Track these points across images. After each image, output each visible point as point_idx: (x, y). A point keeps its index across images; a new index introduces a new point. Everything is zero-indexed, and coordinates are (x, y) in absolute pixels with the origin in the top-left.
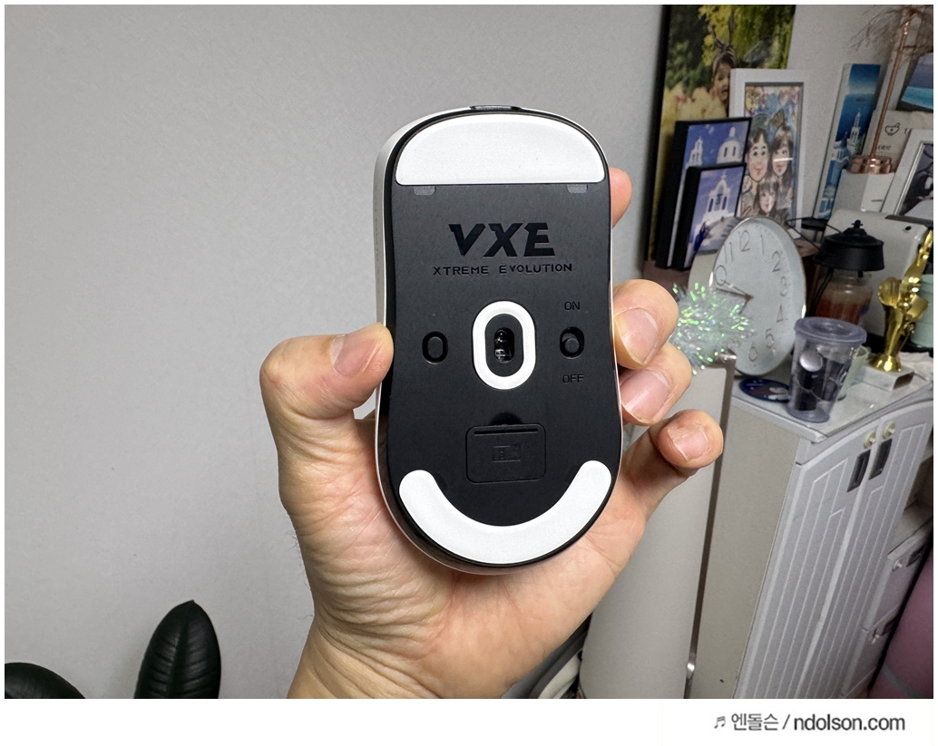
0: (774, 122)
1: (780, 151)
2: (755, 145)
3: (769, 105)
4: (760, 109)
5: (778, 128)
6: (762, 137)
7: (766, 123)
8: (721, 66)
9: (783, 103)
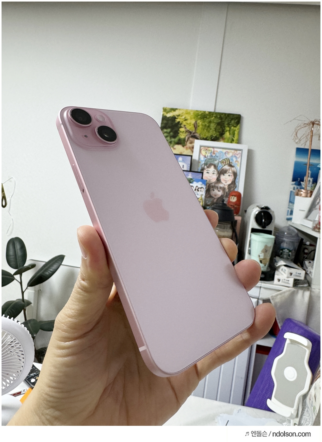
0: (222, 162)
1: (226, 175)
2: (208, 169)
3: (218, 155)
4: (211, 156)
5: (225, 165)
6: (212, 167)
7: (216, 162)
8: (191, 139)
9: (229, 156)
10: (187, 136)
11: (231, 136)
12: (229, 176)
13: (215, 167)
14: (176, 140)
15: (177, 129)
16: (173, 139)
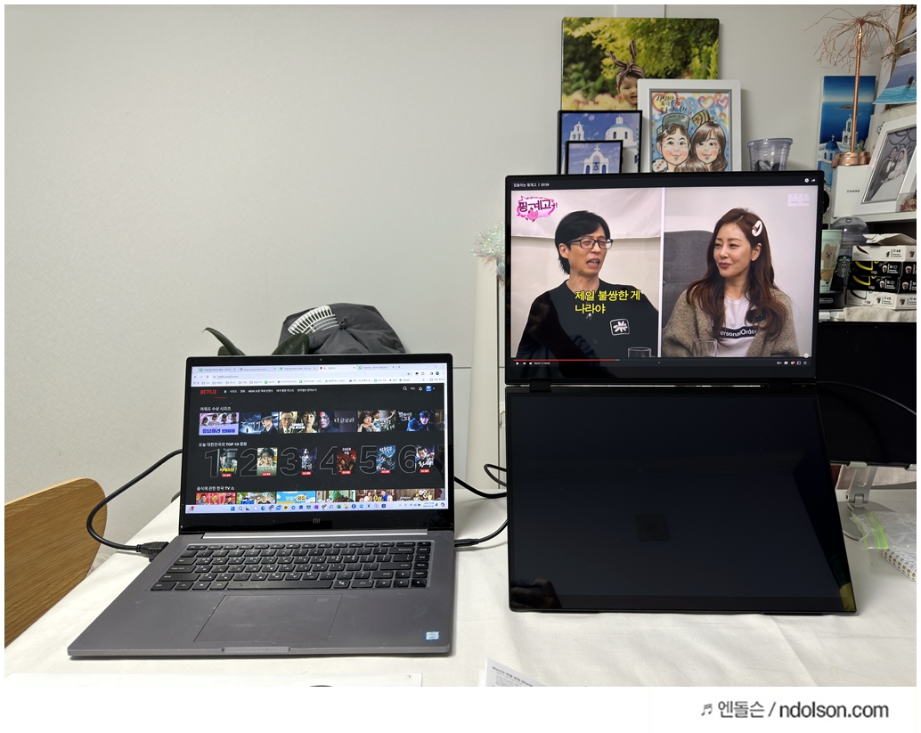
0: (695, 119)
1: (706, 143)
2: (671, 136)
3: (685, 106)
4: (673, 109)
5: (701, 125)
6: (678, 130)
7: (684, 121)
8: (626, 79)
9: (707, 105)
10: (618, 74)
11: (704, 66)
12: (711, 144)
13: (683, 130)
14: (598, 83)
15: (597, 62)
16: (591, 84)
